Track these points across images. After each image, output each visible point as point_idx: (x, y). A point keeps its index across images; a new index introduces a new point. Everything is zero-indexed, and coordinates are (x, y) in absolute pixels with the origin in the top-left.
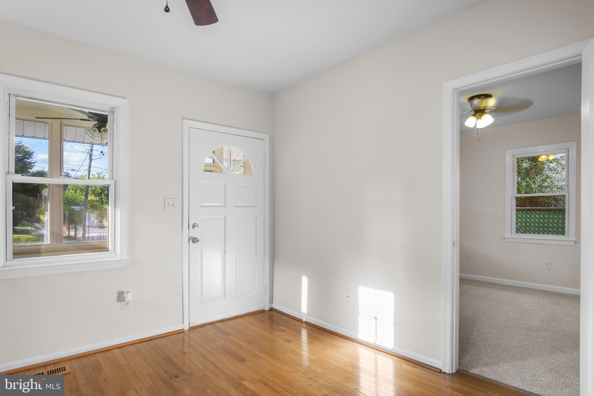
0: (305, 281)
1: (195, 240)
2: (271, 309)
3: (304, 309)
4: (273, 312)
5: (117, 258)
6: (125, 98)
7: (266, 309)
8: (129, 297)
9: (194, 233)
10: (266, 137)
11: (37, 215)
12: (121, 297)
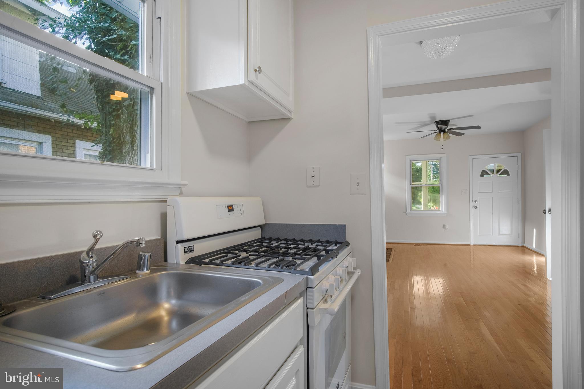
0: (535, 230)
1: (476, 208)
2: (523, 247)
3: (534, 246)
4: (525, 248)
5: (443, 212)
6: (444, 153)
7: (519, 246)
8: (447, 227)
9: (475, 204)
10: (519, 155)
11: (418, 198)
12: (444, 226)
